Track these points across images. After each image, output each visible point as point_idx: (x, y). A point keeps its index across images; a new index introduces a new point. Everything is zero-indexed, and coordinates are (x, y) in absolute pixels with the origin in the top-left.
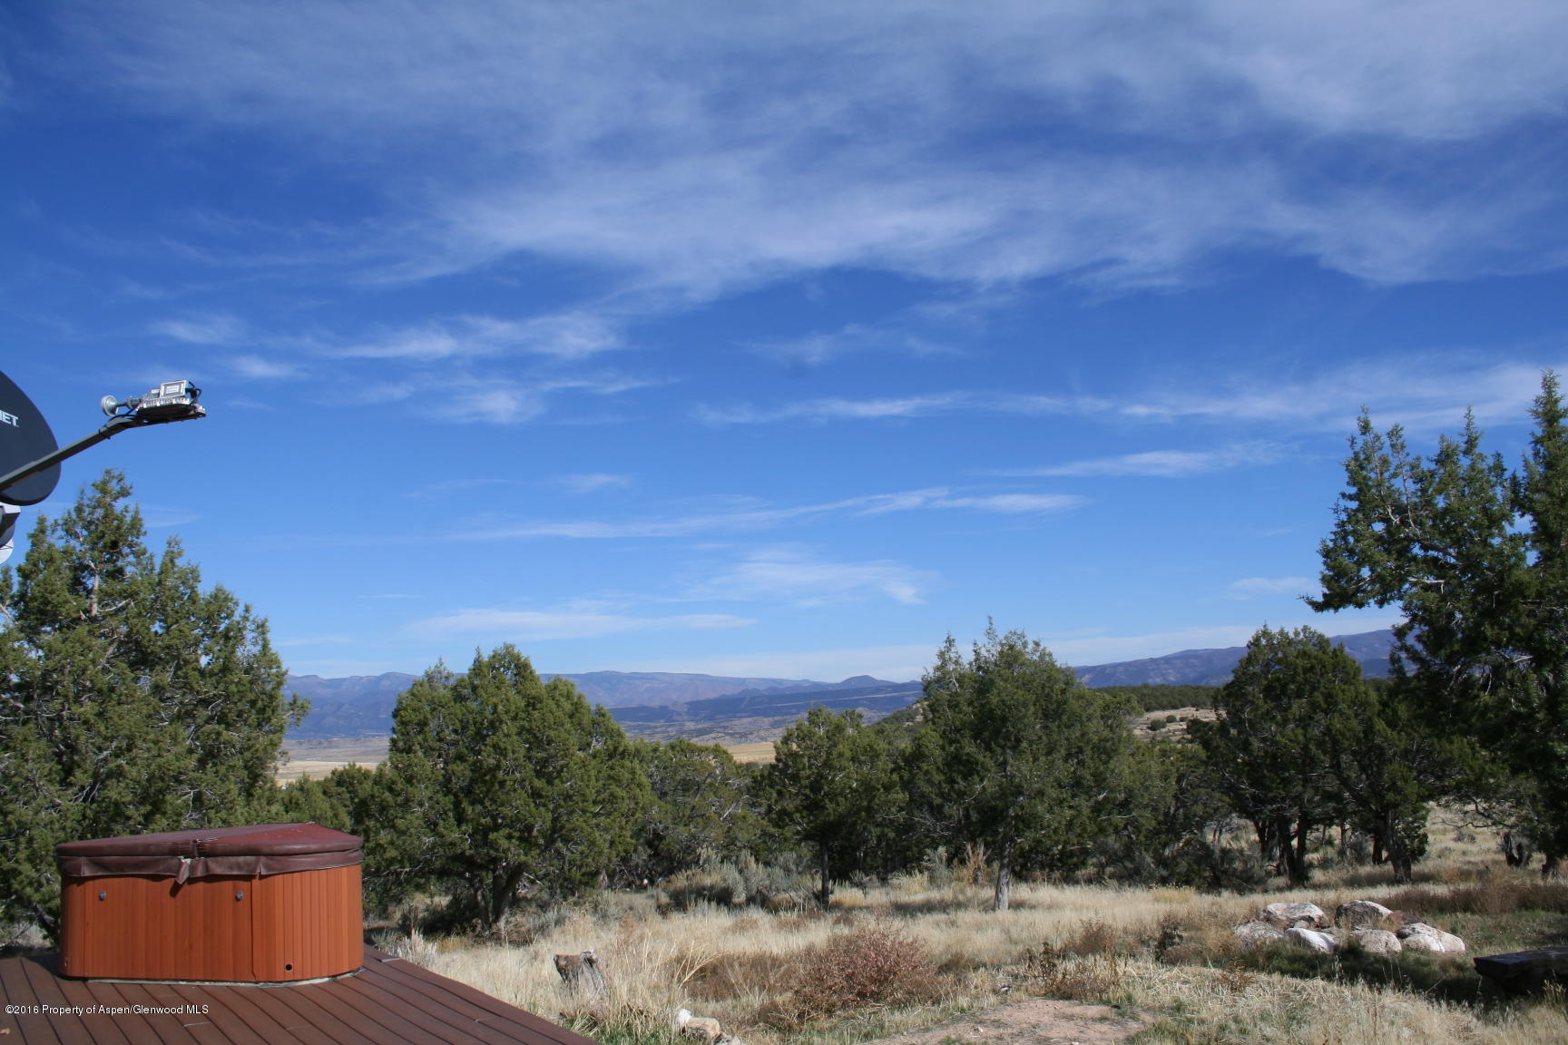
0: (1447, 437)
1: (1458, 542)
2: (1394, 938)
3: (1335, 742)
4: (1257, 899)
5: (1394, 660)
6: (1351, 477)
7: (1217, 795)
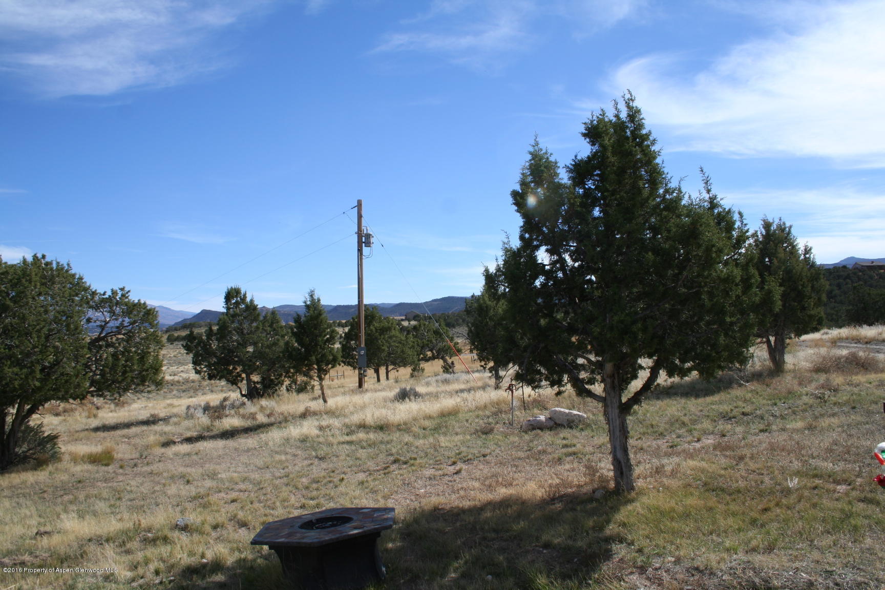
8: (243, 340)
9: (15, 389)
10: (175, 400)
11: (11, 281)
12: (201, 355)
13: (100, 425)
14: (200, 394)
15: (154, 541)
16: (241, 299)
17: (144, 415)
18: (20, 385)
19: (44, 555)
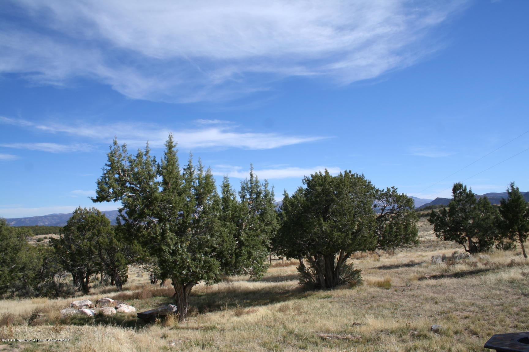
0: (140, 149)
1: (140, 183)
2: (114, 309)
3: (100, 246)
4: (70, 300)
5: (118, 219)
6: (109, 159)
7: (59, 264)
8: (466, 216)
9: (339, 244)
10: (423, 252)
11: (335, 186)
12: (439, 225)
13: (382, 265)
14: (438, 249)
15: (419, 336)
16: (463, 190)
17: (406, 261)
18: (341, 242)
19: (358, 336)
